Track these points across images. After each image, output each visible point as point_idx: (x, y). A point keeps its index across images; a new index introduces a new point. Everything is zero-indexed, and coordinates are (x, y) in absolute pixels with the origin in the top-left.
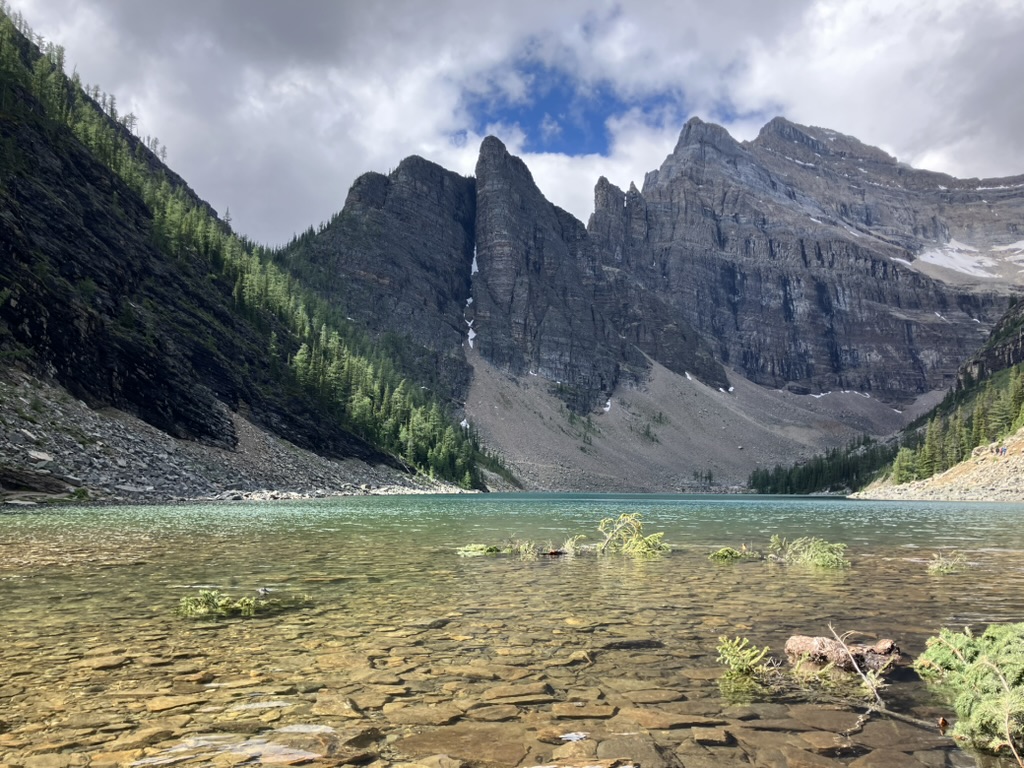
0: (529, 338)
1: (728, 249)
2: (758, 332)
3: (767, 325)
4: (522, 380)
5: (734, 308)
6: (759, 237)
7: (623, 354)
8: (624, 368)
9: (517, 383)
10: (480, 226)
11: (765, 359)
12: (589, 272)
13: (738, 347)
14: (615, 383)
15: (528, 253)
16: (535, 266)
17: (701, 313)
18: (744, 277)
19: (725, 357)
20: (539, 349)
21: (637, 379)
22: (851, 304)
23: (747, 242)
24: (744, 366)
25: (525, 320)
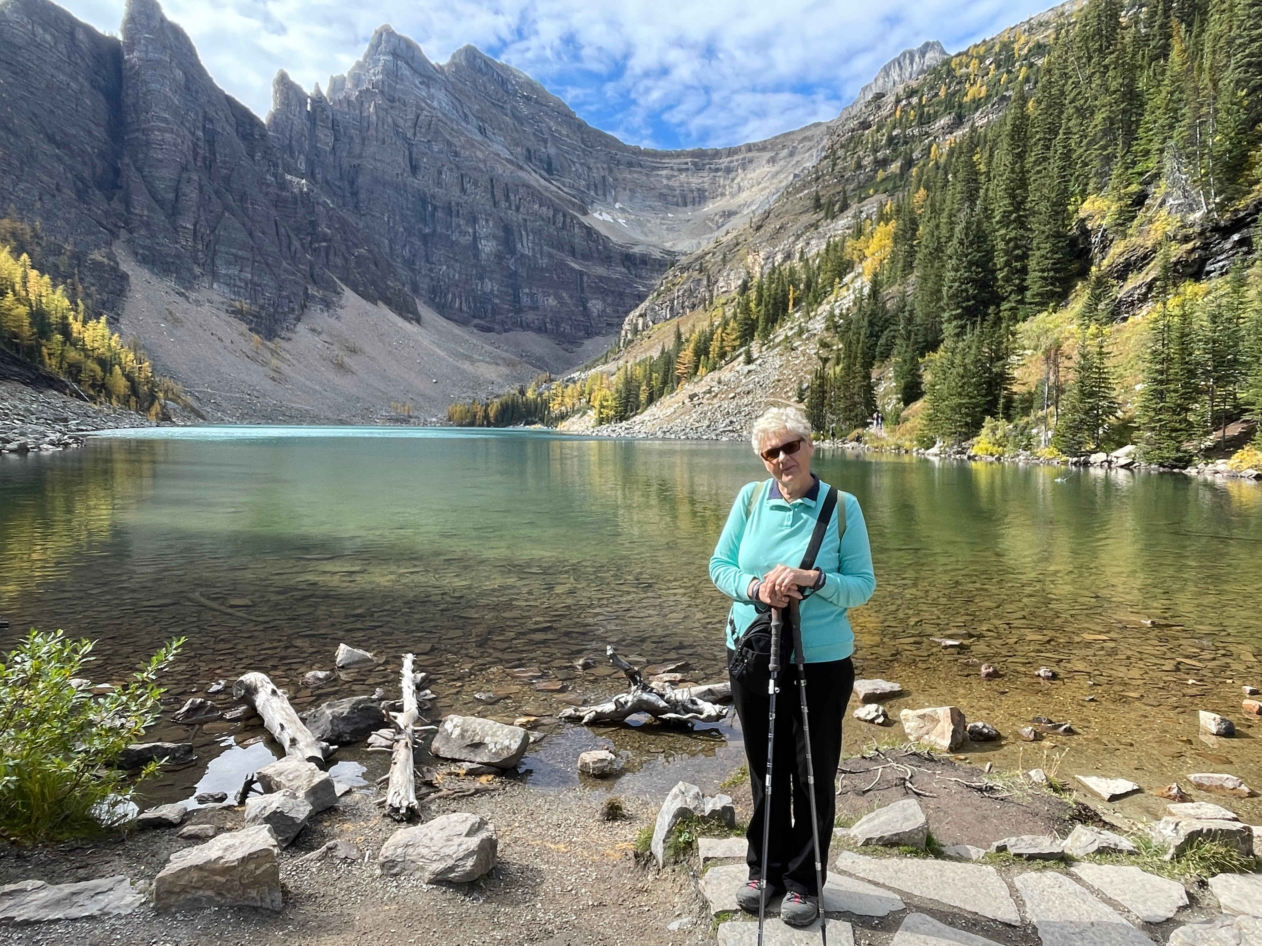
0: (200, 247)
1: (420, 177)
2: (448, 267)
3: (456, 261)
4: (193, 295)
5: (425, 239)
6: (451, 170)
7: (312, 276)
8: (312, 290)
9: (187, 298)
10: (130, 101)
11: (454, 295)
12: (270, 178)
13: (427, 280)
14: (303, 307)
15: (195, 145)
16: (205, 164)
17: (391, 241)
18: (435, 208)
19: (415, 289)
20: (213, 261)
21: (327, 304)
22: (533, 249)
23: (440, 173)
24: (433, 300)
25: (195, 225)
